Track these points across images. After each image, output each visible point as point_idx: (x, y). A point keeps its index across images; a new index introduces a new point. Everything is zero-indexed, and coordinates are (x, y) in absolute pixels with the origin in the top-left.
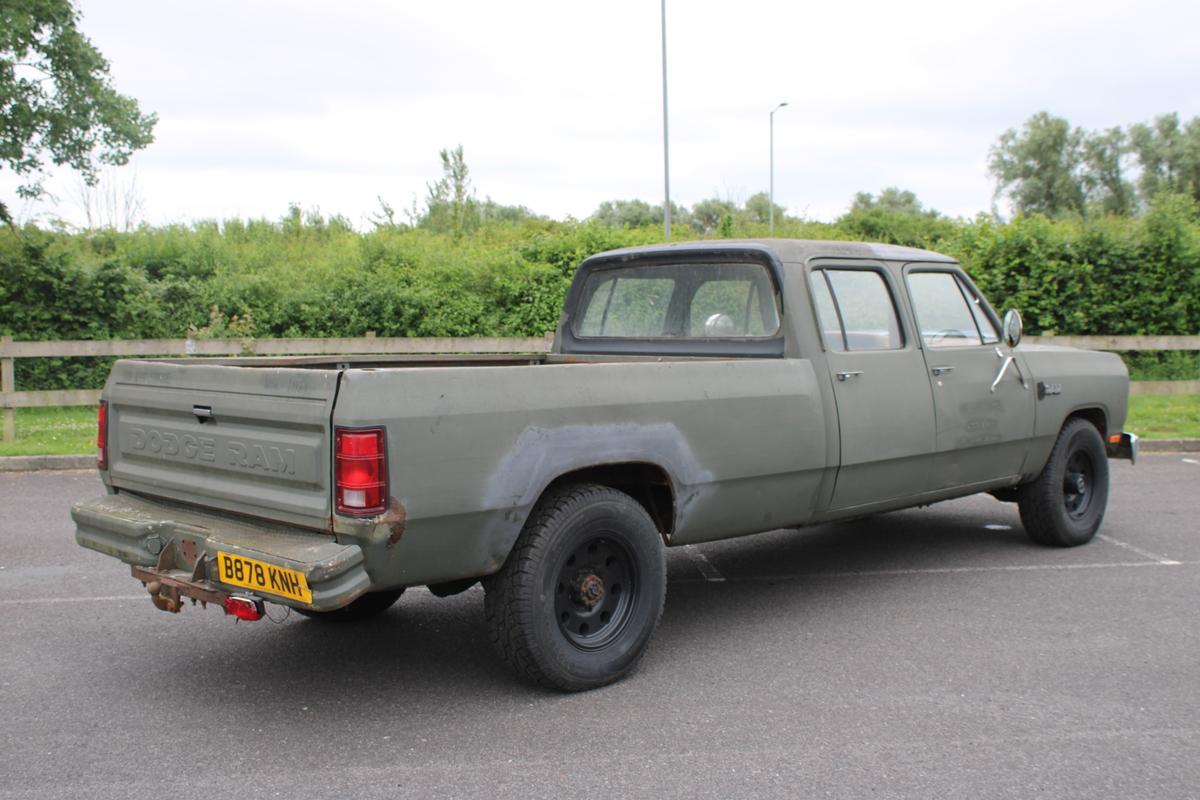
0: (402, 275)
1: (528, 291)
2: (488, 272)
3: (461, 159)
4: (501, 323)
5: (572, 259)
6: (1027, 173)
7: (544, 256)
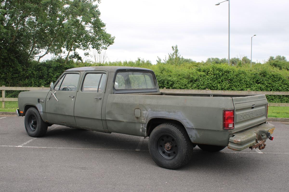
0: (169, 74)
1: (198, 78)
2: (189, 74)
3: (177, 48)
4: (192, 86)
5: (209, 71)
7: (202, 70)
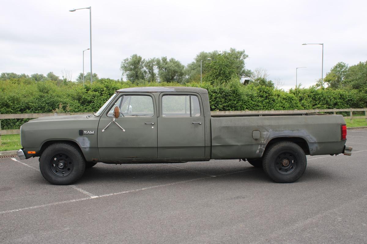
6: (131, 70)
